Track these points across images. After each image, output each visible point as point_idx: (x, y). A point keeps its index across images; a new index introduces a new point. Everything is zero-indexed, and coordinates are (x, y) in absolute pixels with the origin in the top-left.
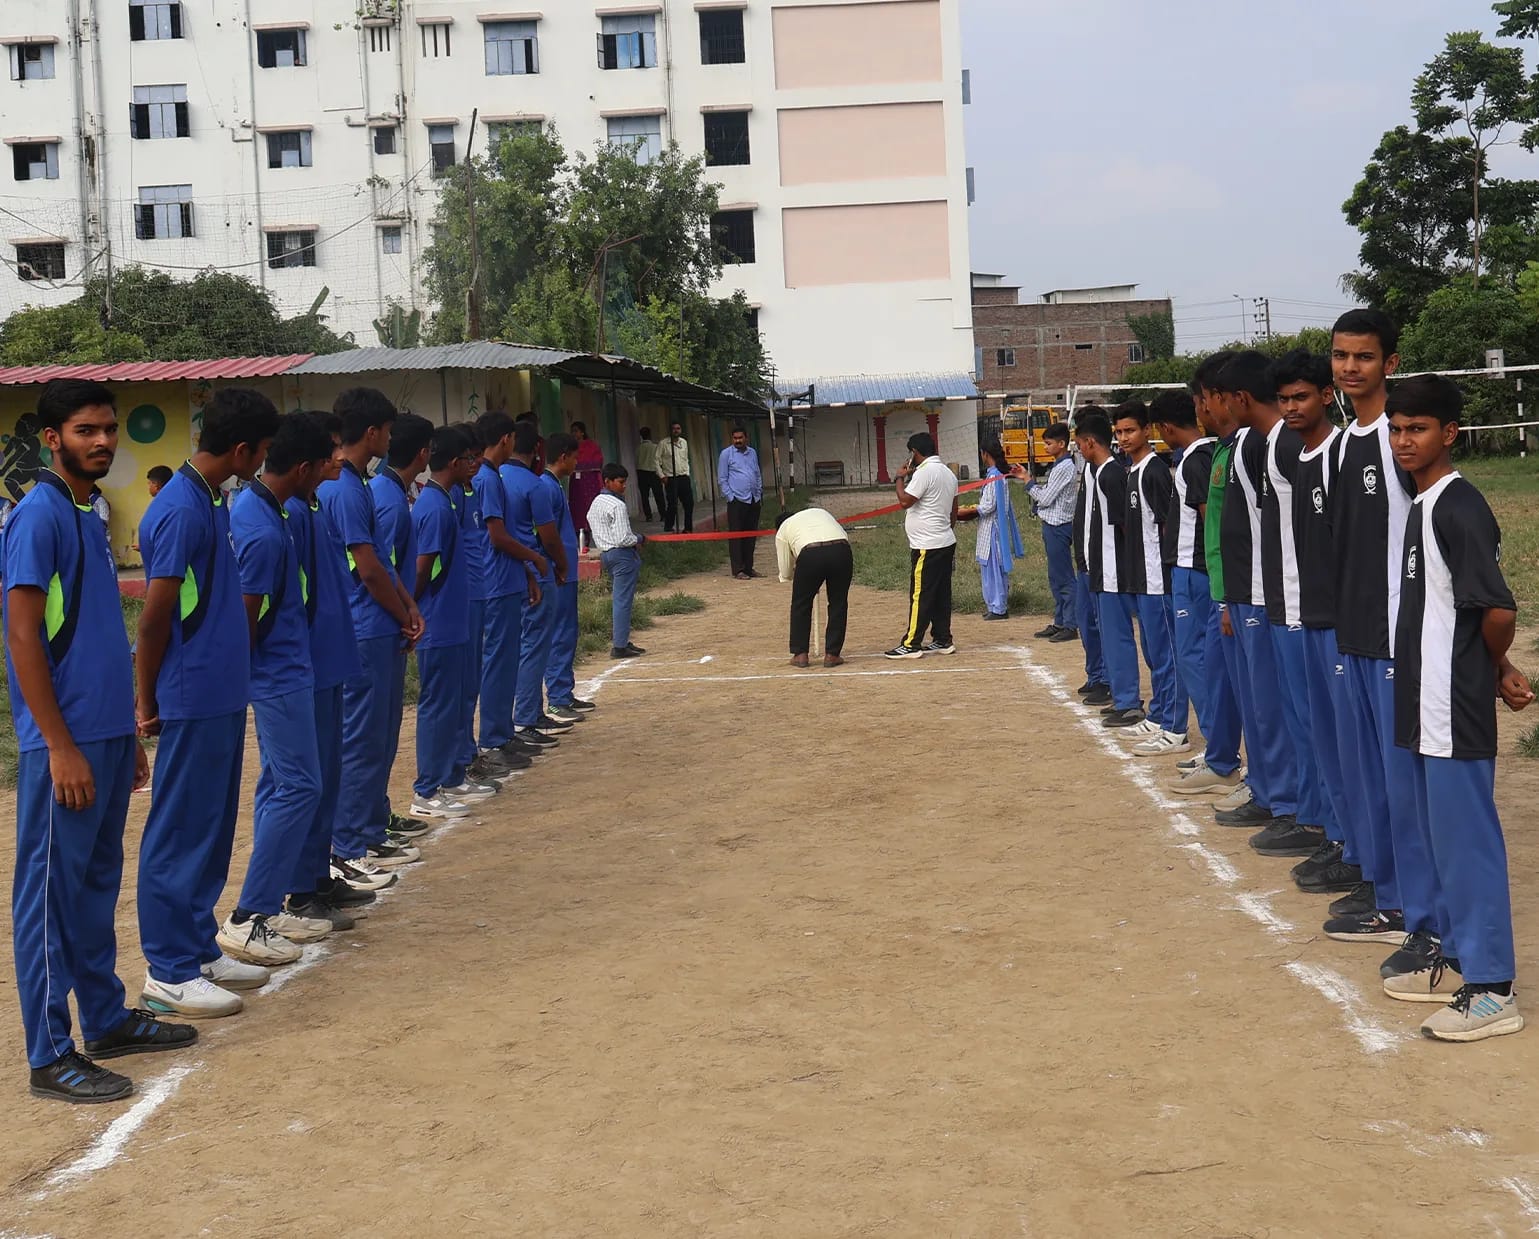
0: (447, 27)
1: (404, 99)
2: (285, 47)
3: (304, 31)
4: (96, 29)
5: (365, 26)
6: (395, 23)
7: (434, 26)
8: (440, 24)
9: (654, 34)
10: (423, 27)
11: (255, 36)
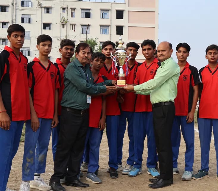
0: (75, 25)
1: (67, 36)
2: (47, 26)
3: (51, 24)
4: (16, 21)
5: (61, 24)
6: (66, 24)
7: (73, 25)
8: (74, 25)
9: (109, 29)
10: (71, 25)
11: (43, 24)
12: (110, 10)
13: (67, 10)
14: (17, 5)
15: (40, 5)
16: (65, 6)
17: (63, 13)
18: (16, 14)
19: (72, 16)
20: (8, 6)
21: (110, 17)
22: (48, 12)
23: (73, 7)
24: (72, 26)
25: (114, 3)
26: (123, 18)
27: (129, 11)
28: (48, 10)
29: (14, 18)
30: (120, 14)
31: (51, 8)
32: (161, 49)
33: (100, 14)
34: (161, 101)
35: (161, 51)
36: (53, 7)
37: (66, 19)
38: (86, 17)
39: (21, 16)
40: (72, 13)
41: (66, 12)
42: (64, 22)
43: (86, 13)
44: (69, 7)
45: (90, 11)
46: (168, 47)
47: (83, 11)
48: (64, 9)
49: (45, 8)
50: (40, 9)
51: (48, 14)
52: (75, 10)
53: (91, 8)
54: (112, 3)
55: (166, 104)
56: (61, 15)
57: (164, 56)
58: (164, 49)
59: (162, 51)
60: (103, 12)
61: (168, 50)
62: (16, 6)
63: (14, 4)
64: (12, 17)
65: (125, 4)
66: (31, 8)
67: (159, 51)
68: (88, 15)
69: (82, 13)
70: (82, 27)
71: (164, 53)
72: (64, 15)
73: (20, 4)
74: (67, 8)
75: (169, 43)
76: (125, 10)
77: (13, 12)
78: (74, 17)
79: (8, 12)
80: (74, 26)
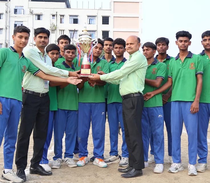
4: (9, 27)
5: (51, 30)
8: (63, 30)
9: (95, 34)
11: (34, 30)
12: (96, 16)
13: (56, 17)
14: (11, 13)
15: (31, 13)
16: (55, 13)
17: (53, 19)
18: (9, 21)
19: (61, 22)
20: (2, 14)
21: (96, 23)
22: (39, 19)
23: (62, 14)
24: (61, 31)
25: (100, 9)
26: (108, 24)
27: (114, 17)
28: (39, 17)
29: (8, 24)
30: (106, 20)
31: (42, 15)
32: (129, 42)
33: (87, 20)
34: (130, 93)
35: (129, 44)
36: (43, 14)
37: (55, 25)
38: (74, 23)
39: (14, 23)
40: (61, 19)
41: (56, 19)
42: (54, 28)
43: (74, 19)
44: (58, 14)
45: (78, 18)
46: (136, 41)
47: (71, 17)
48: (53, 16)
49: (36, 15)
50: (31, 16)
51: (39, 20)
52: (64, 17)
53: (79, 15)
54: (98, 10)
55: (135, 95)
56: (51, 22)
57: (132, 49)
58: (132, 43)
59: (131, 44)
60: (89, 18)
61: (136, 43)
62: (9, 14)
63: (8, 12)
64: (6, 24)
65: (111, 10)
66: (23, 15)
67: (128, 44)
68: (76, 21)
69: (71, 19)
70: (70, 32)
71: (132, 46)
72: (54, 21)
73: (13, 11)
74: (57, 14)
75: (137, 37)
76: (110, 16)
77: (6, 19)
78: (63, 23)
79: (2, 19)
80: (63, 32)
